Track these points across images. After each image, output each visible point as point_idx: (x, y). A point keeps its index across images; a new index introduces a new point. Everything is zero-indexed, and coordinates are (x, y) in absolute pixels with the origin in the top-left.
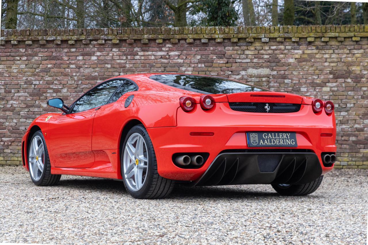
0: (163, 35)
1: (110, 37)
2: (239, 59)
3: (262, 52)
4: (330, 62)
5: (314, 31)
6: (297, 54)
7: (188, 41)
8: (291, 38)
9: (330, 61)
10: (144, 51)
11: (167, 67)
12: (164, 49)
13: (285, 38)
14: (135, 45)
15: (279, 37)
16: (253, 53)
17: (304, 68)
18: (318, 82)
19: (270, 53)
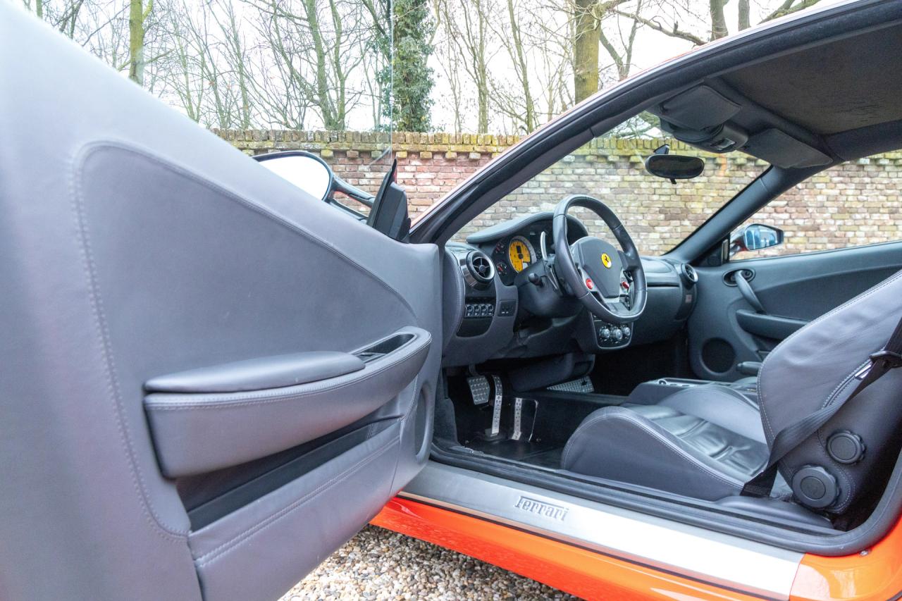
0: (408, 144)
1: (318, 146)
2: (528, 187)
3: (562, 177)
4: (660, 195)
5: (641, 147)
6: (613, 181)
7: (448, 156)
8: (605, 157)
9: (660, 193)
10: (375, 171)
11: (413, 198)
12: (407, 168)
13: (598, 156)
14: (359, 161)
15: (590, 155)
16: (548, 180)
17: (624, 203)
18: (643, 224)
19: (575, 179)
